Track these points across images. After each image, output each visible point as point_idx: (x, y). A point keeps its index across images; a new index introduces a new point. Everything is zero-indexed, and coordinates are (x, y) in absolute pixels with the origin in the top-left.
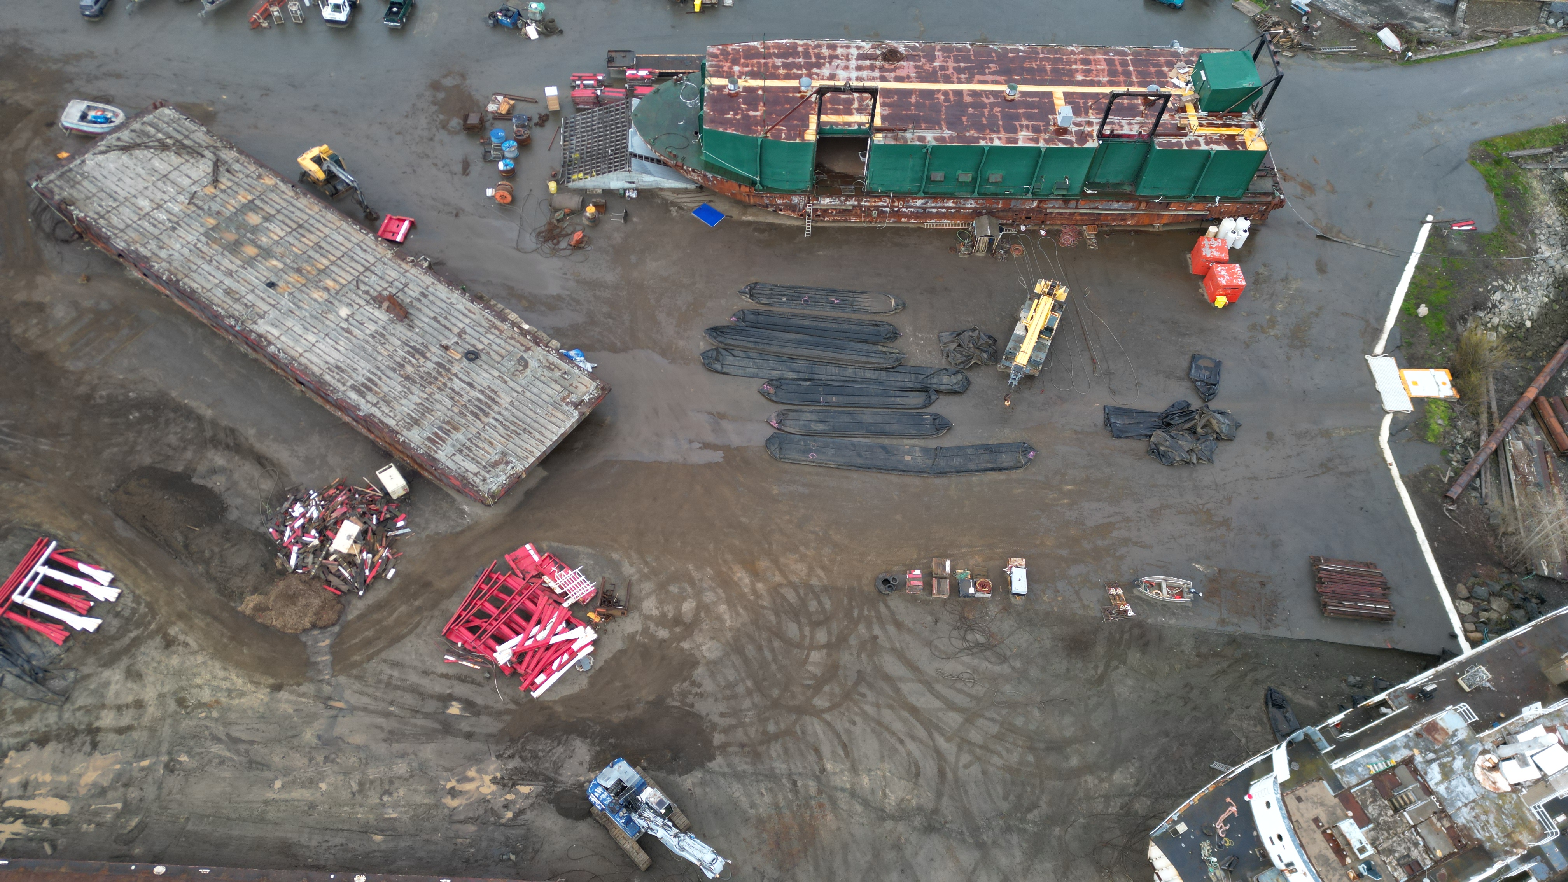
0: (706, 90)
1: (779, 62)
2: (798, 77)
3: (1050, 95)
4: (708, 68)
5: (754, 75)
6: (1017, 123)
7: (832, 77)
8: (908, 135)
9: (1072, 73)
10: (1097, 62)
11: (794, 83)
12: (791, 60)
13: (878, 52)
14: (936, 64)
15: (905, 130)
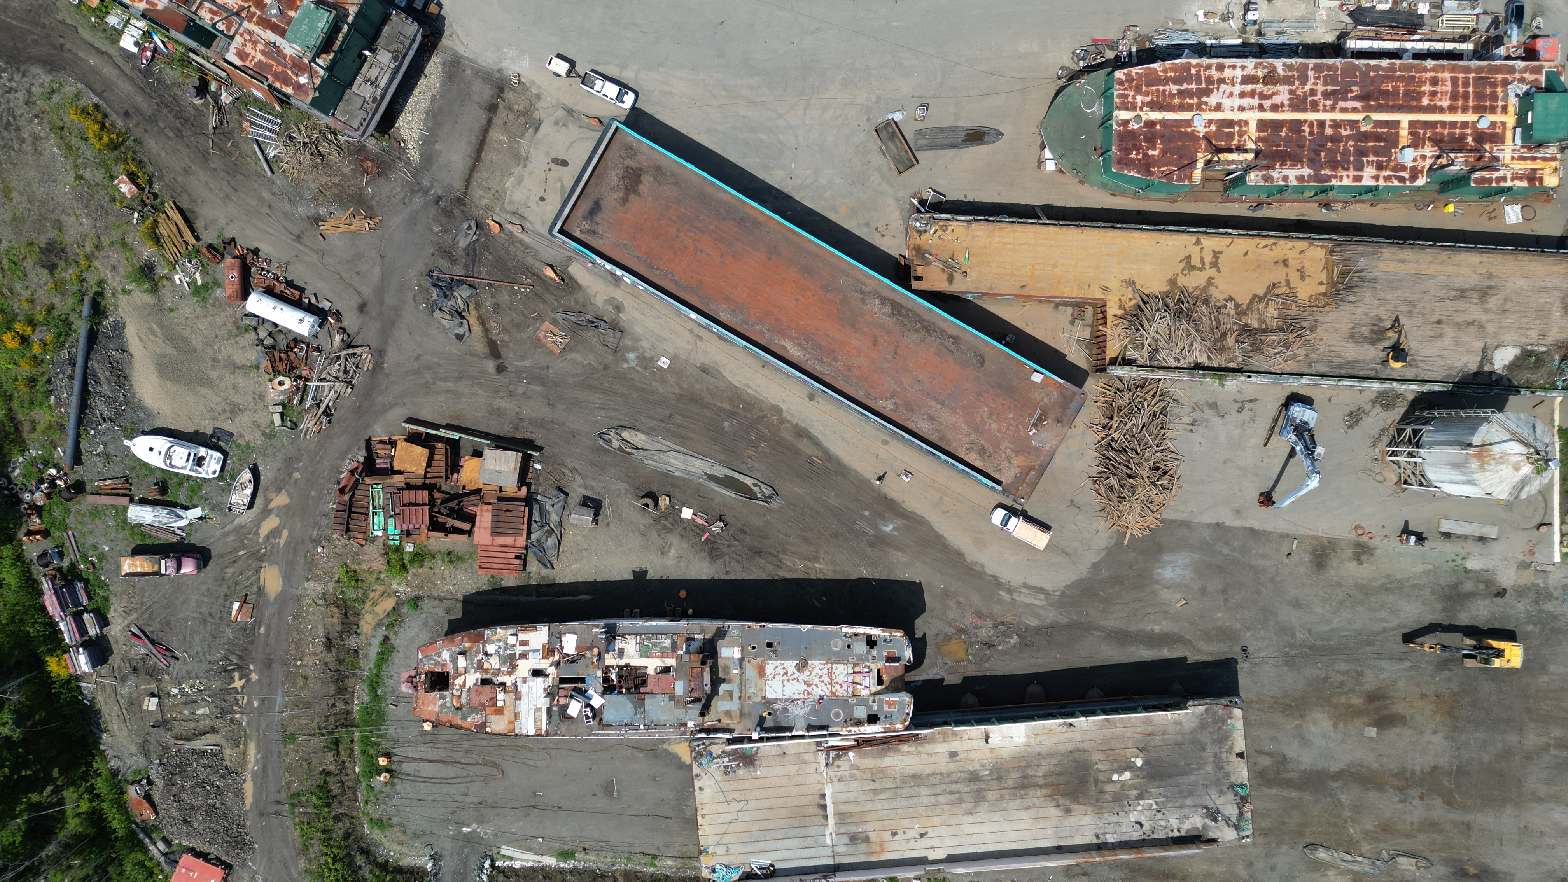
0: (1115, 127)
1: (1174, 88)
2: (1190, 108)
3: (1397, 123)
4: (1117, 100)
5: (1154, 106)
6: (1365, 159)
7: (1218, 107)
8: (1275, 174)
9: (1421, 94)
10: (1444, 81)
11: (1186, 115)
12: (1185, 86)
13: (1260, 73)
14: (1308, 87)
15: (1274, 169)
